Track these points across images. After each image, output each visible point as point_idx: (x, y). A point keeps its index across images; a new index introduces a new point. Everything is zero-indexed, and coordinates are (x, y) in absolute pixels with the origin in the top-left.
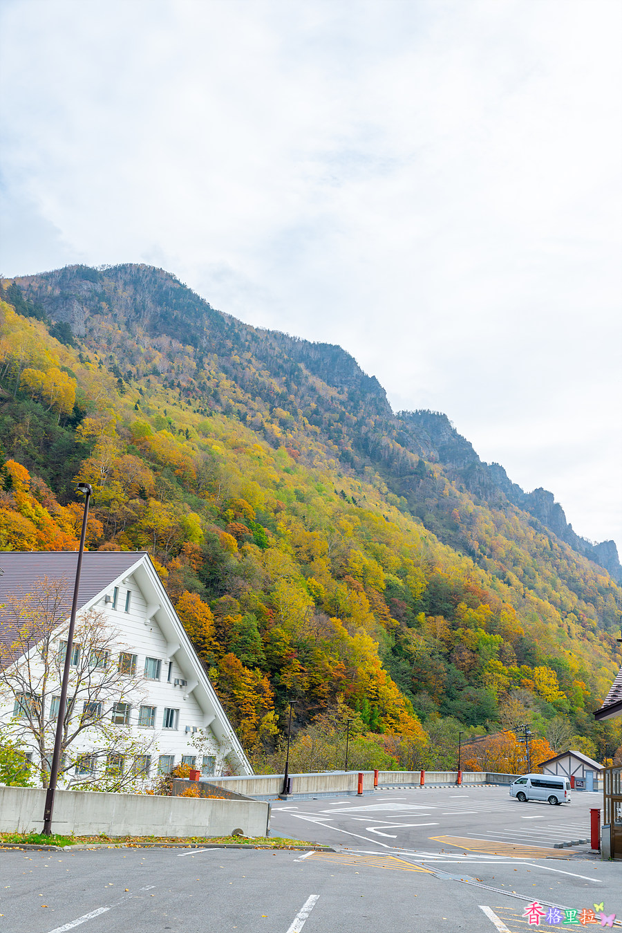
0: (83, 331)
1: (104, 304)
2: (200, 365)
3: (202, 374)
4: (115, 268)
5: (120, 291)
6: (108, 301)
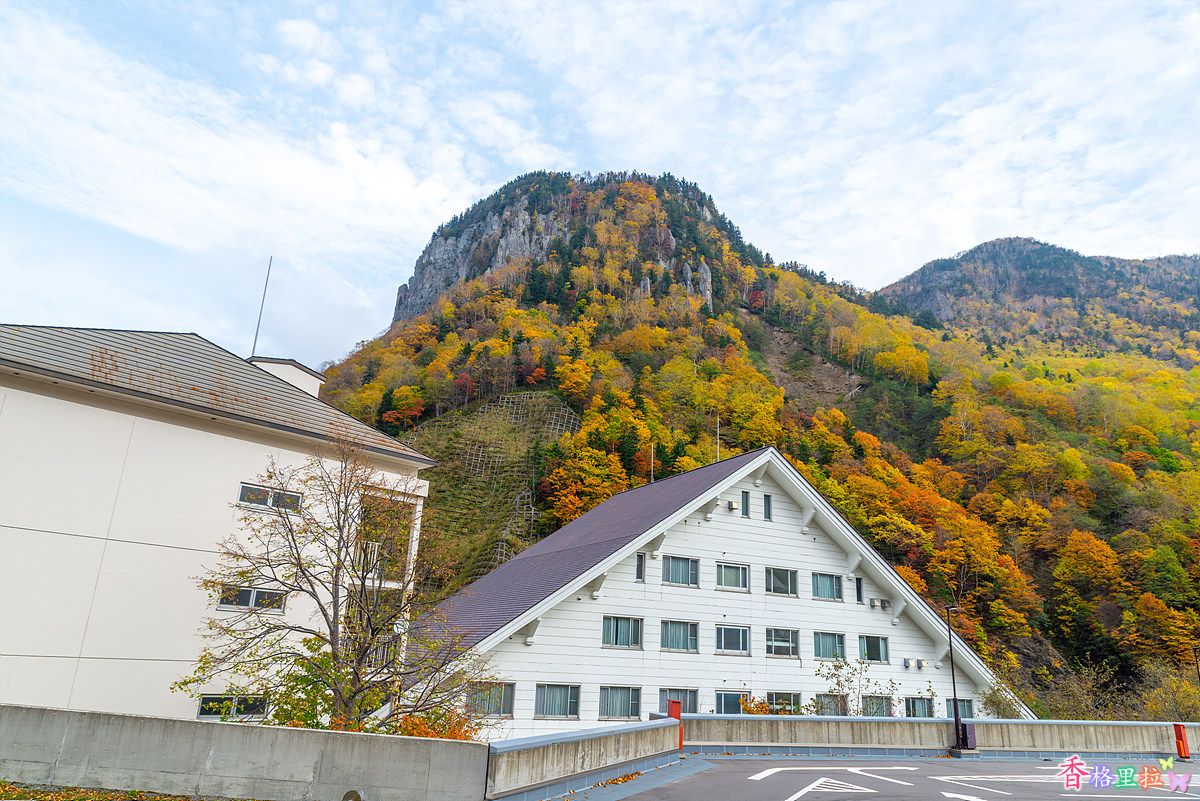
0: (951, 315)
1: (967, 286)
2: (1083, 312)
3: (1087, 320)
4: (971, 251)
5: (980, 270)
6: (970, 282)
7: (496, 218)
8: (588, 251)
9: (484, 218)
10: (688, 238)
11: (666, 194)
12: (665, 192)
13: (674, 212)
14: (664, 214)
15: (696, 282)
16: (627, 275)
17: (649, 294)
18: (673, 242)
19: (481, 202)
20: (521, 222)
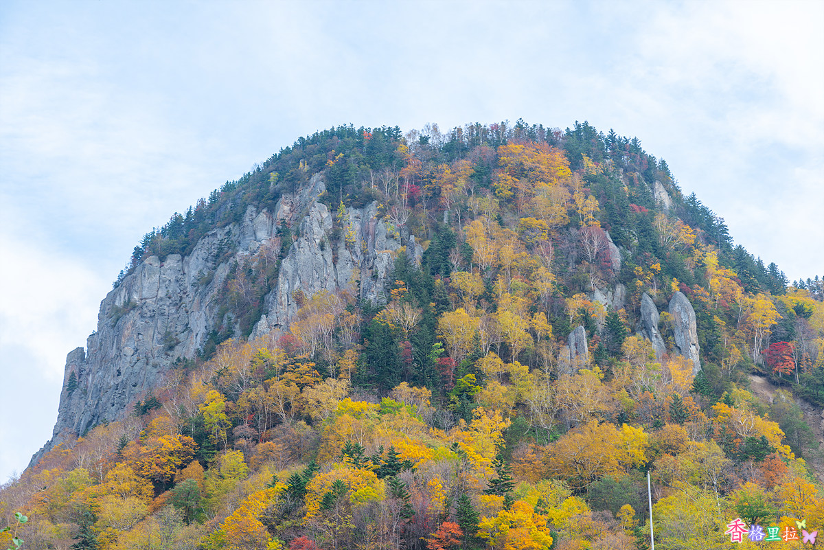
7: (263, 217)
8: (460, 279)
9: (238, 219)
10: (642, 246)
11: (588, 162)
12: (586, 159)
13: (610, 197)
14: (593, 204)
15: (667, 331)
16: (541, 322)
17: (587, 357)
18: (616, 255)
19: (229, 188)
20: (315, 224)
